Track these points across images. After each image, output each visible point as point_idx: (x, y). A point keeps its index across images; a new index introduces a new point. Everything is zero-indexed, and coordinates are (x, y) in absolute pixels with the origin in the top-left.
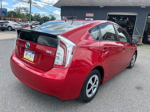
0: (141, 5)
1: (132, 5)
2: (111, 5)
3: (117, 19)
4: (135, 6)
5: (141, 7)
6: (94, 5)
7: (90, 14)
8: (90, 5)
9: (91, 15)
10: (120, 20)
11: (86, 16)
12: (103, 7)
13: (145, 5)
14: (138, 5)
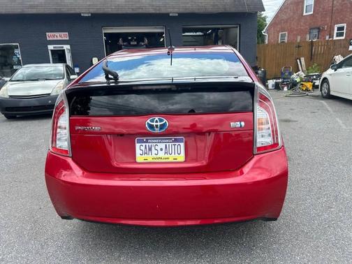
0: (169, 10)
1: (152, 11)
2: (109, 11)
3: (123, 42)
4: (158, 12)
5: (169, 14)
6: (65, 10)
7: (57, 34)
8: (53, 11)
9: (60, 36)
10: (132, 43)
11: (48, 39)
12: (90, 15)
13: (176, 10)
14: (163, 11)
